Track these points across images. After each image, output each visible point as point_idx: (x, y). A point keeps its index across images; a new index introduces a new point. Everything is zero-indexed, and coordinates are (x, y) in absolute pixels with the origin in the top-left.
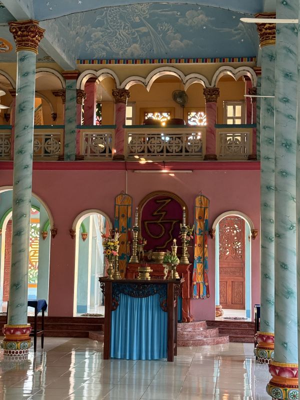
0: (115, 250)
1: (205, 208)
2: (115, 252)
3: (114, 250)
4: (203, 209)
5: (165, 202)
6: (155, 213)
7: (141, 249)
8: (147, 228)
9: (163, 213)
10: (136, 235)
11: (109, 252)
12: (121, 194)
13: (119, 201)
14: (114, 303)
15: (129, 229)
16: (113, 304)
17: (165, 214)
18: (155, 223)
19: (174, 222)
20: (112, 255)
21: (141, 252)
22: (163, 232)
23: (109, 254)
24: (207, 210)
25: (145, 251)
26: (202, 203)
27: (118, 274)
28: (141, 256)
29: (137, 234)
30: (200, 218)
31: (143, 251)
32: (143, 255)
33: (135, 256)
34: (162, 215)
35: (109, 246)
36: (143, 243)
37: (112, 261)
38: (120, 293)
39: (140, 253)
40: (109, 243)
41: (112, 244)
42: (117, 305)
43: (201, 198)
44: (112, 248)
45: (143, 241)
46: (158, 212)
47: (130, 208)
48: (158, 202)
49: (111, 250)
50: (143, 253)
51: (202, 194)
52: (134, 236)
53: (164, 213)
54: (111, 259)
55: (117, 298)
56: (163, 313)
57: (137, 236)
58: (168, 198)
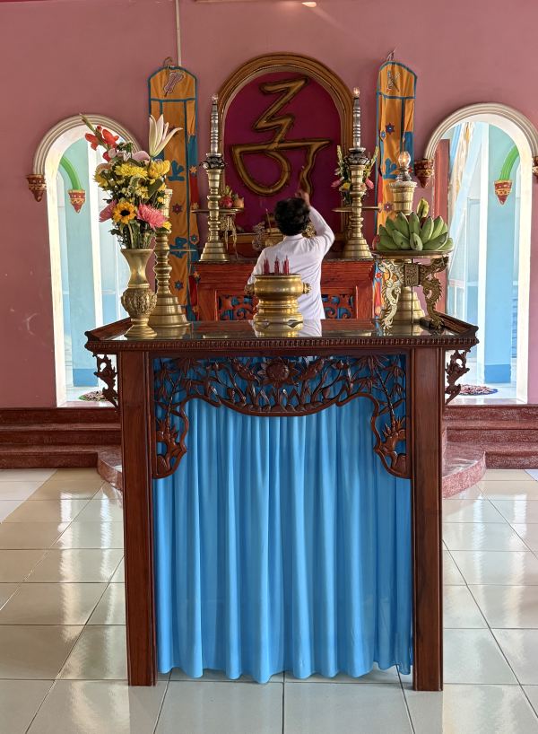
0: (153, 202)
1: (403, 100)
2: (156, 212)
3: (149, 202)
4: (398, 101)
5: (288, 89)
6: (263, 123)
7: (230, 224)
8: (240, 166)
9: (282, 122)
10: (214, 180)
11: (125, 213)
12: (166, 67)
13: (160, 89)
14: (166, 442)
15: (193, 170)
16: (160, 448)
17: (292, 124)
18: (262, 151)
19: (316, 146)
20: (143, 224)
21: (230, 232)
22: (286, 176)
23: (126, 220)
24: (409, 106)
25: (240, 229)
26: (395, 85)
27: (172, 309)
28: (231, 244)
29: (218, 177)
30: (389, 128)
31: (234, 230)
32: (235, 240)
33: (214, 241)
34: (280, 126)
35: (126, 185)
36: (233, 207)
37: (142, 256)
38: (190, 397)
39: (226, 233)
40: (124, 170)
41: (140, 173)
42: (175, 453)
43: (393, 72)
44: (142, 192)
45: (233, 200)
46: (270, 120)
47: (191, 107)
48: (269, 88)
49: (137, 204)
50: (234, 234)
51: (396, 58)
52: (210, 184)
53: (285, 122)
54: (139, 246)
55: (177, 419)
56: (386, 481)
57: (217, 184)
58: (295, 77)
